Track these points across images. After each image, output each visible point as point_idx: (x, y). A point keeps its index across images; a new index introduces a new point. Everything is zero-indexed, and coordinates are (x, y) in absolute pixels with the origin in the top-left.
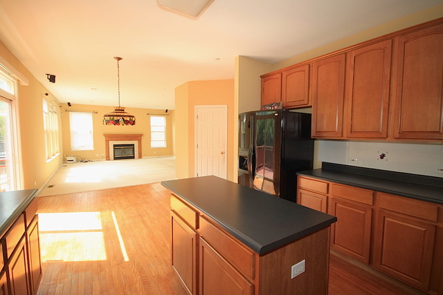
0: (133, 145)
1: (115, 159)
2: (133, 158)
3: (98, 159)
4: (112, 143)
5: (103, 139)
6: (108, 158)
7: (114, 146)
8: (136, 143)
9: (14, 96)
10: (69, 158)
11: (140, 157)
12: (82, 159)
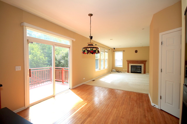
0: (141, 66)
1: (131, 72)
2: (141, 73)
3: (124, 72)
4: (130, 65)
5: (127, 62)
6: (128, 72)
7: (131, 66)
8: (142, 65)
9: (70, 46)
10: (113, 70)
11: (145, 73)
12: (118, 71)
